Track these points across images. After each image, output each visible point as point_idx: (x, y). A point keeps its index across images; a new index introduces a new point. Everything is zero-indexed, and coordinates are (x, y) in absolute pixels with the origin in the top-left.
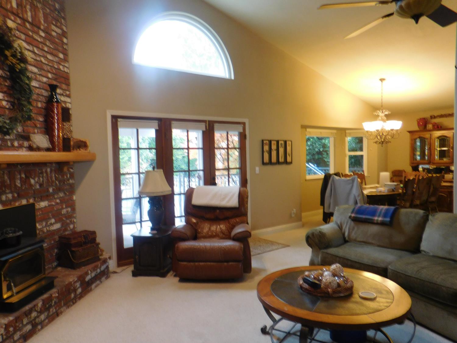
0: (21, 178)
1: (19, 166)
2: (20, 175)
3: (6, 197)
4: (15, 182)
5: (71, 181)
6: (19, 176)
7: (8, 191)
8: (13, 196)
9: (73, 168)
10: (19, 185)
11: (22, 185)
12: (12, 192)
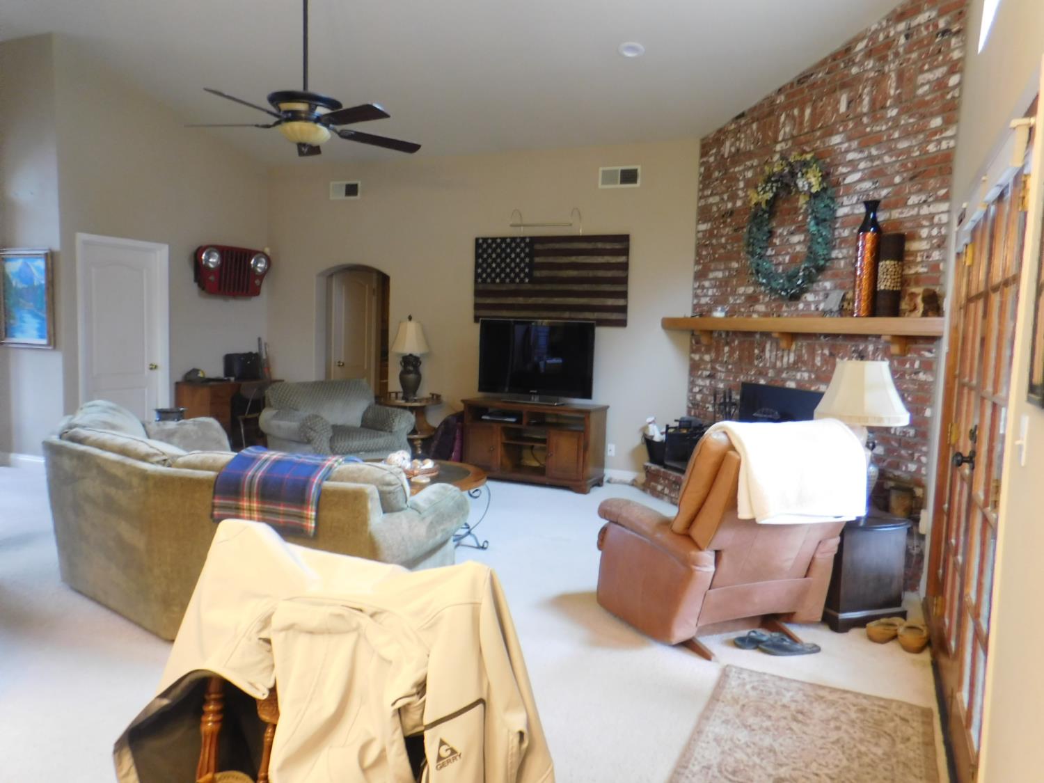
0: (823, 355)
1: (822, 337)
2: (822, 350)
3: (801, 375)
4: (814, 359)
5: (922, 376)
6: (820, 352)
7: (803, 369)
8: (810, 377)
9: (934, 350)
10: (819, 364)
11: (822, 365)
12: (809, 372)
